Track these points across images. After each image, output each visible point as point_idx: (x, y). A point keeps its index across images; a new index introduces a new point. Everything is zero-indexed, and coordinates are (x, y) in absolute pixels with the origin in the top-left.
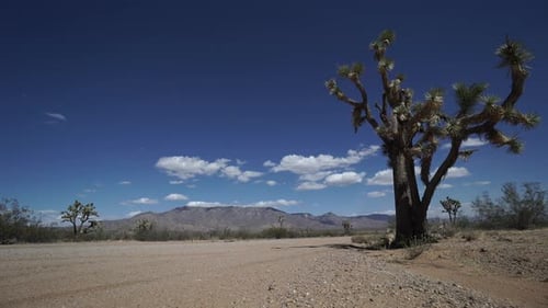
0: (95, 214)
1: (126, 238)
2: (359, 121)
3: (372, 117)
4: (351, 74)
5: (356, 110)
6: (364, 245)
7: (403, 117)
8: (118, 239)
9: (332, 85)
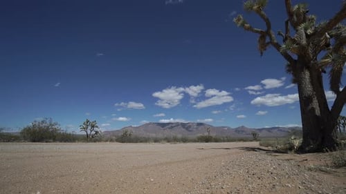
0: (97, 127)
1: (111, 140)
2: (264, 46)
3: (275, 41)
4: (255, 7)
5: (261, 37)
6: (270, 148)
7: (310, 31)
8: (107, 141)
9: (239, 20)
